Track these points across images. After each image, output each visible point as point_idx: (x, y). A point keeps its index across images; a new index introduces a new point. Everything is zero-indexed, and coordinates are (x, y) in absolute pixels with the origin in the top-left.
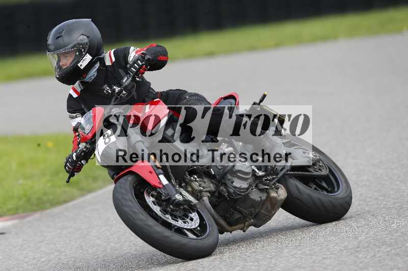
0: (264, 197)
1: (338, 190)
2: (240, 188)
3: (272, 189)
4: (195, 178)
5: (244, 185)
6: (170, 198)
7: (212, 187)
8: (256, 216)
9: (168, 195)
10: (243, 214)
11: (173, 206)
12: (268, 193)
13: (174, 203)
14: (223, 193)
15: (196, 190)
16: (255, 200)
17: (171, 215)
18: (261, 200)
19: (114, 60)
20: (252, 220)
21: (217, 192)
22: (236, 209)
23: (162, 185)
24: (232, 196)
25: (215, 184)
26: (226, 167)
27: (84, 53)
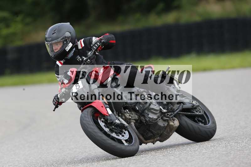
0: (166, 125)
1: (208, 124)
2: (152, 119)
3: (171, 120)
4: (127, 111)
5: (155, 117)
6: (112, 122)
7: (136, 117)
8: (161, 135)
9: (111, 120)
10: (154, 134)
11: (115, 127)
12: (168, 123)
13: (115, 125)
14: (143, 121)
15: (127, 118)
16: (161, 126)
17: (116, 133)
18: (164, 126)
19: (83, 45)
20: (159, 138)
21: (139, 120)
22: (150, 131)
23: (109, 114)
24: (148, 122)
25: (138, 115)
26: (145, 106)
27: (68, 42)
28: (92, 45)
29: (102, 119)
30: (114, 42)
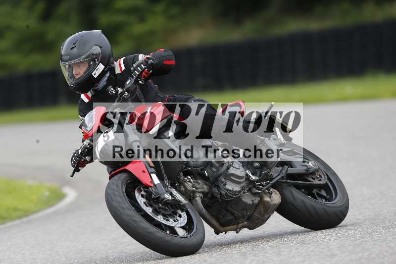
0: (256, 202)
2: (232, 191)
3: (266, 193)
4: (189, 179)
5: (237, 188)
6: (159, 197)
7: (205, 188)
8: (249, 219)
9: (157, 194)
10: (235, 215)
11: (162, 205)
12: (261, 198)
13: (163, 202)
14: (216, 195)
15: (189, 190)
16: (247, 203)
17: (164, 215)
18: (253, 203)
19: (123, 68)
20: (246, 223)
21: (210, 193)
22: (228, 211)
23: (154, 184)
24: (224, 197)
25: (209, 186)
26: (220, 170)
27: (97, 63)
28: (132, 69)
29: (143, 193)
30: (173, 62)
